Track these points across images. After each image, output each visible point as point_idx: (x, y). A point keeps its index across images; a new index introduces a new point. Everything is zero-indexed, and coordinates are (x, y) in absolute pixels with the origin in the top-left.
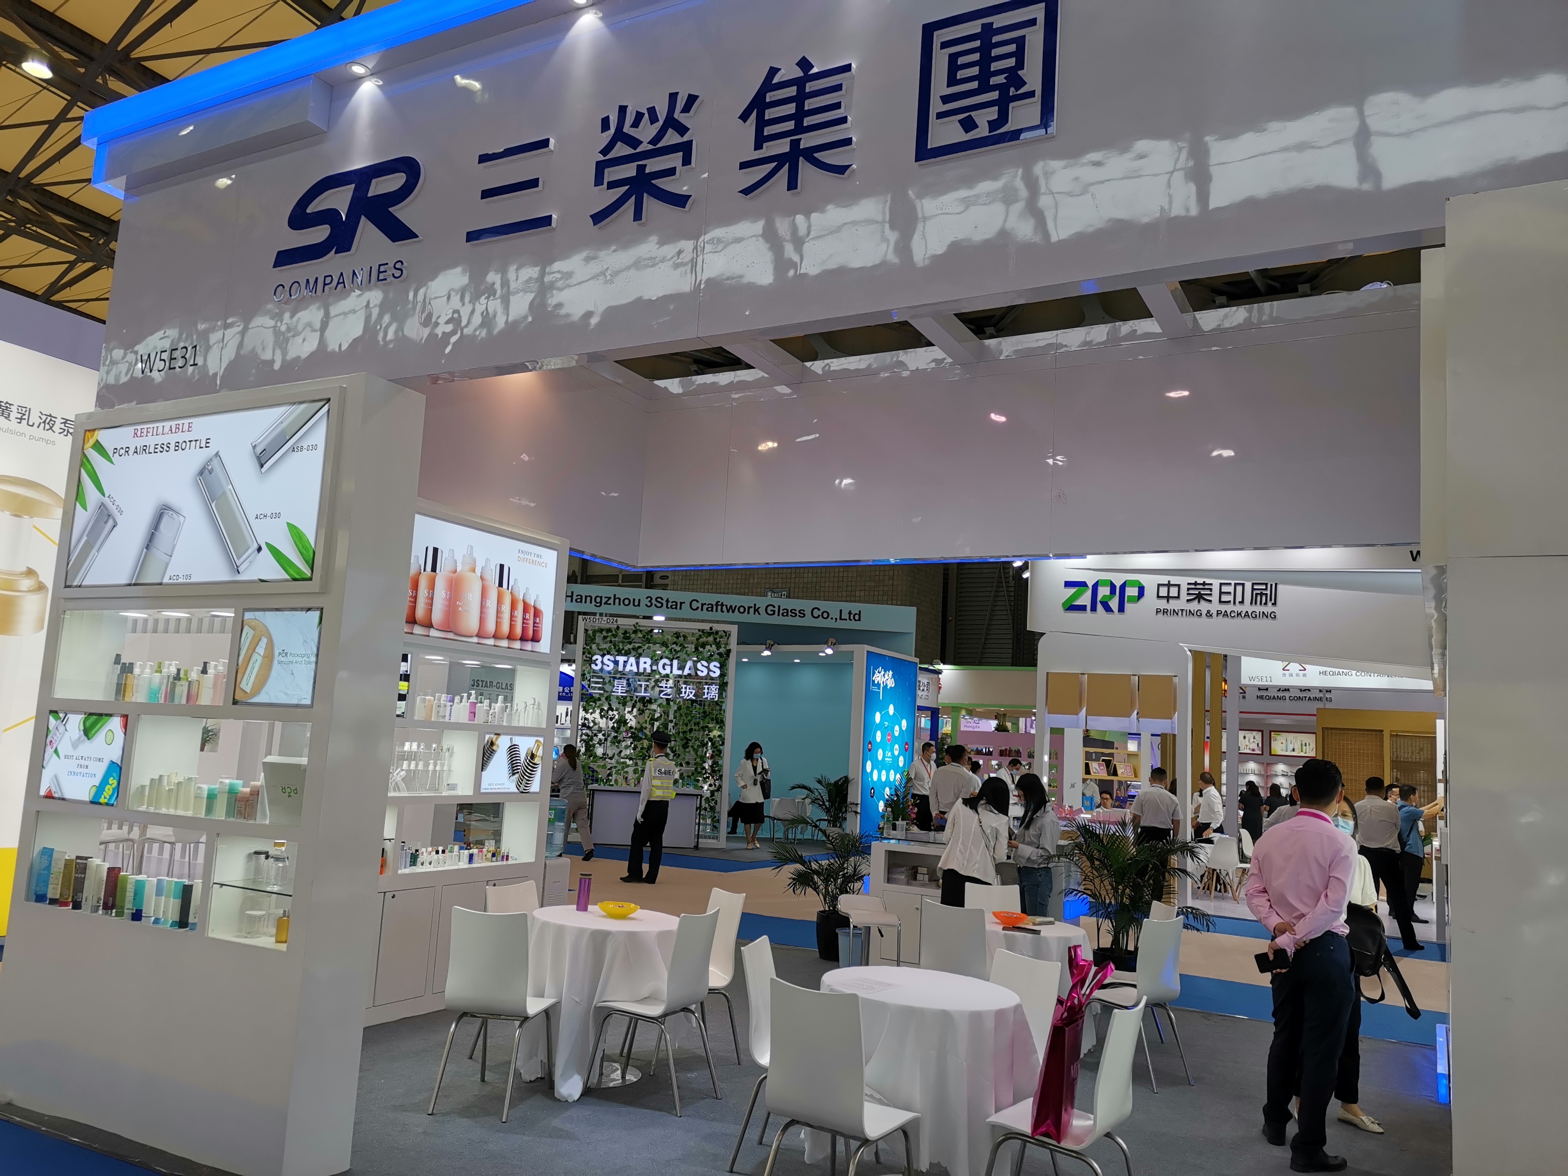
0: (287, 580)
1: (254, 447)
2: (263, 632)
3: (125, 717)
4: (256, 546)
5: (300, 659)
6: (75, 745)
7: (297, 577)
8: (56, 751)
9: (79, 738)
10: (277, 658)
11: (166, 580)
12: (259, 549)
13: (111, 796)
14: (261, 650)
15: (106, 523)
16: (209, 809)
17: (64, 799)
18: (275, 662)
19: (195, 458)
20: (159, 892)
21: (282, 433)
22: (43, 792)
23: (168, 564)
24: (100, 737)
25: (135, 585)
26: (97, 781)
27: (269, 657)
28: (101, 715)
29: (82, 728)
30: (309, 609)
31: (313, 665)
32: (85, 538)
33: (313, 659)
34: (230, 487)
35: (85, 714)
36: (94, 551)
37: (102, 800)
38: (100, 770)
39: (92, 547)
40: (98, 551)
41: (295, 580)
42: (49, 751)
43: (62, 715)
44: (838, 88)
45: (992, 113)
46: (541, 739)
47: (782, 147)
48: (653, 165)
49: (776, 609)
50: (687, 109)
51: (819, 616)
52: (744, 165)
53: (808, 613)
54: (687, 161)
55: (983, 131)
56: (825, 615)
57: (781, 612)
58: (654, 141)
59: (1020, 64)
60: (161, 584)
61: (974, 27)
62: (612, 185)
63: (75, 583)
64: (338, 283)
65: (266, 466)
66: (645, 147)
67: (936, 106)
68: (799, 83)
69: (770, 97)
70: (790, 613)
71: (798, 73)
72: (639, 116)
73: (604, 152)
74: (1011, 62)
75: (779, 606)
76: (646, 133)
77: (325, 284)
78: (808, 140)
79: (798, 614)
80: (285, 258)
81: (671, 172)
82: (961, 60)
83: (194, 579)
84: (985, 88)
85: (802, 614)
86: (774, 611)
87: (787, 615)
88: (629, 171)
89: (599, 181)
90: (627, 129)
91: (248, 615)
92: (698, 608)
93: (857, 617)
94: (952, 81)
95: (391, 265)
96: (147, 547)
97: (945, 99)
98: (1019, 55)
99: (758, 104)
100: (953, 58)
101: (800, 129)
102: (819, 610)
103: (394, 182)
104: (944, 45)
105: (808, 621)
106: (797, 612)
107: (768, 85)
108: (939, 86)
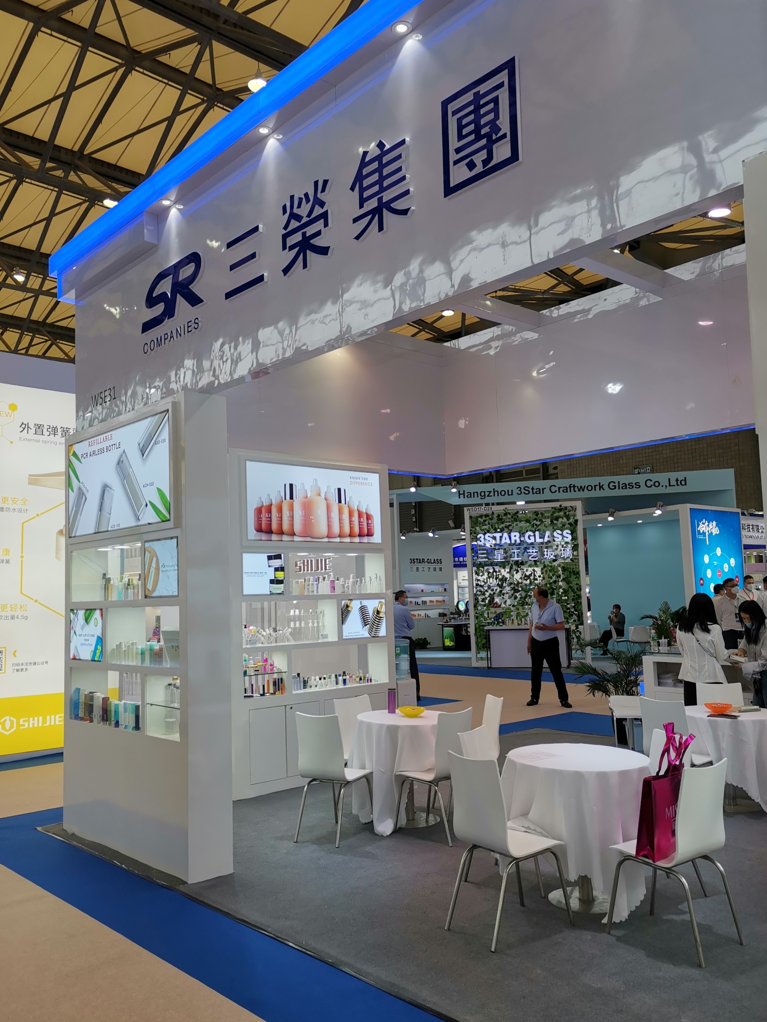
0: (159, 522)
1: (139, 444)
2: (154, 554)
3: (101, 610)
4: (145, 504)
5: (170, 568)
6: (82, 628)
7: (164, 519)
8: (75, 632)
9: (84, 624)
10: (161, 569)
11: (110, 529)
12: (147, 505)
13: (100, 656)
14: (154, 565)
15: (82, 498)
16: (143, 660)
17: (80, 660)
18: (161, 571)
19: (114, 455)
20: (125, 710)
21: (150, 433)
22: (71, 657)
23: (109, 519)
24: (92, 622)
25: (98, 533)
26: (93, 648)
27: (157, 569)
28: (91, 610)
29: (84, 618)
30: (172, 538)
31: (177, 572)
32: (74, 509)
33: (176, 568)
34: (131, 470)
35: (85, 609)
36: (79, 515)
37: (96, 659)
38: (93, 641)
39: (78, 513)
40: (80, 515)
41: (163, 521)
42: (72, 632)
43: (75, 611)
44: (399, 157)
45: (483, 155)
46: (383, 601)
47: (372, 204)
48: (310, 231)
49: (617, 484)
50: (323, 190)
51: (652, 486)
52: (355, 220)
53: (642, 484)
54: (326, 225)
55: (479, 168)
56: (657, 484)
57: (621, 486)
58: (309, 215)
59: (497, 117)
60: (107, 531)
61: (469, 97)
62: (291, 248)
63: (73, 535)
64: (171, 337)
65: (145, 455)
66: (305, 220)
67: (453, 156)
68: (378, 158)
69: (365, 171)
70: (628, 486)
71: (378, 152)
72: (300, 200)
73: (285, 228)
74: (491, 116)
75: (619, 482)
76: (304, 211)
77: (165, 339)
78: (387, 196)
79: (635, 486)
80: (147, 326)
81: (318, 233)
82: (464, 122)
83: (122, 526)
84: (479, 137)
85: (638, 485)
86: (615, 486)
87: (626, 488)
88: (297, 238)
89: (284, 248)
90: (295, 210)
91: (147, 545)
92: (556, 491)
93: (683, 483)
94: (461, 137)
95: (193, 321)
96: (100, 510)
97: (458, 151)
98: (496, 110)
99: (359, 177)
100: (459, 120)
101: (383, 189)
102: (651, 480)
103: (188, 270)
104: (454, 113)
105: (644, 491)
106: (634, 485)
107: (363, 164)
108: (454, 143)
